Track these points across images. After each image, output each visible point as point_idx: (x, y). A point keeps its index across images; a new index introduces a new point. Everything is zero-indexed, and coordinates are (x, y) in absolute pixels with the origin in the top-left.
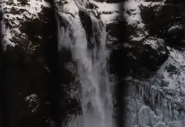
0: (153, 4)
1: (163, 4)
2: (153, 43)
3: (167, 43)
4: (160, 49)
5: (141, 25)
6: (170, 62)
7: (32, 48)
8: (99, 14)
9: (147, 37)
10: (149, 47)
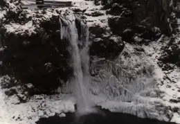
0: (114, 17)
1: (120, 17)
2: (115, 39)
4: (119, 42)
5: (108, 28)
6: (125, 50)
7: (47, 36)
8: (86, 21)
9: (111, 35)
10: (112, 41)
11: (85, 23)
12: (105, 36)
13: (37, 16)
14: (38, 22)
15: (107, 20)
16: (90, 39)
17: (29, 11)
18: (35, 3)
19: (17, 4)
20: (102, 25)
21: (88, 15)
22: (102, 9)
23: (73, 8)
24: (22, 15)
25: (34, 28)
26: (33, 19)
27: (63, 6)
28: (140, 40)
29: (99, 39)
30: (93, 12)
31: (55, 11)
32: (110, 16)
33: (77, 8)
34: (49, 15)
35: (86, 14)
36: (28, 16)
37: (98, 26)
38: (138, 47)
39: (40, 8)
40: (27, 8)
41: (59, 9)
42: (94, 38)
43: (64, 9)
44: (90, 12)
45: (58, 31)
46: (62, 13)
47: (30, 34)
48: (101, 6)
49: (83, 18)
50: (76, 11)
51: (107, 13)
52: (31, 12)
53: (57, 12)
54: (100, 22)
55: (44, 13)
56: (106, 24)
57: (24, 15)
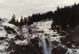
0: (62, 37)
1: (65, 37)
2: (63, 46)
3: (67, 47)
4: (65, 48)
5: (60, 42)
6: (68, 51)
7: (33, 46)
8: (50, 39)
9: (62, 45)
10: (62, 47)
11: (50, 40)
12: (58, 45)
13: (29, 37)
14: (29, 39)
15: (59, 38)
16: (52, 47)
17: (25, 35)
18: (28, 31)
19: (20, 32)
20: (57, 40)
21: (51, 36)
22: (57, 34)
23: (44, 33)
24: (22, 37)
25: (27, 42)
26: (27, 38)
27: (40, 33)
28: (75, 47)
29: (56, 47)
30: (53, 35)
31: (36, 35)
32: (61, 37)
33: (46, 33)
34: (34, 36)
35: (50, 36)
36: (25, 37)
37: (55, 41)
38: (74, 50)
39: (30, 33)
40: (24, 34)
41: (38, 34)
42: (54, 46)
43: (41, 34)
44: (52, 35)
45: (38, 43)
46: (40, 36)
47: (26, 45)
48: (56, 32)
49: (49, 37)
50: (46, 35)
51: (59, 35)
52: (26, 36)
53: (38, 35)
54: (56, 39)
55: (32, 36)
56: (59, 40)
57: (23, 37)
